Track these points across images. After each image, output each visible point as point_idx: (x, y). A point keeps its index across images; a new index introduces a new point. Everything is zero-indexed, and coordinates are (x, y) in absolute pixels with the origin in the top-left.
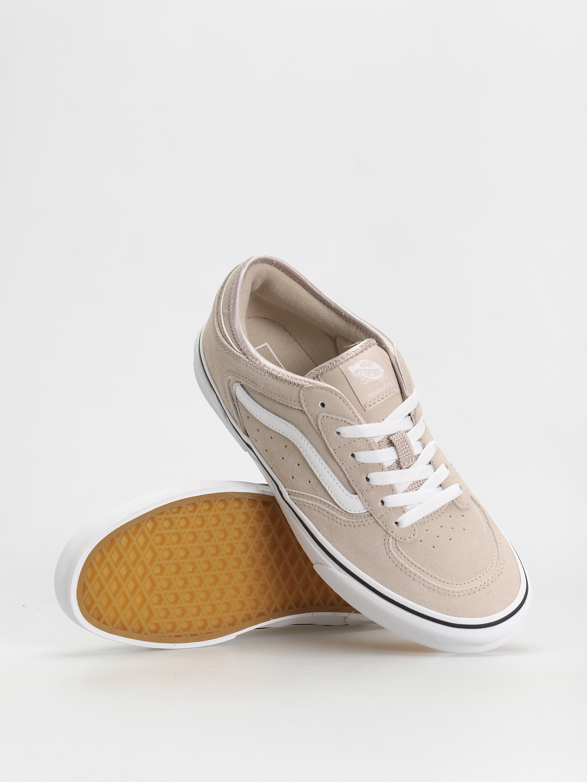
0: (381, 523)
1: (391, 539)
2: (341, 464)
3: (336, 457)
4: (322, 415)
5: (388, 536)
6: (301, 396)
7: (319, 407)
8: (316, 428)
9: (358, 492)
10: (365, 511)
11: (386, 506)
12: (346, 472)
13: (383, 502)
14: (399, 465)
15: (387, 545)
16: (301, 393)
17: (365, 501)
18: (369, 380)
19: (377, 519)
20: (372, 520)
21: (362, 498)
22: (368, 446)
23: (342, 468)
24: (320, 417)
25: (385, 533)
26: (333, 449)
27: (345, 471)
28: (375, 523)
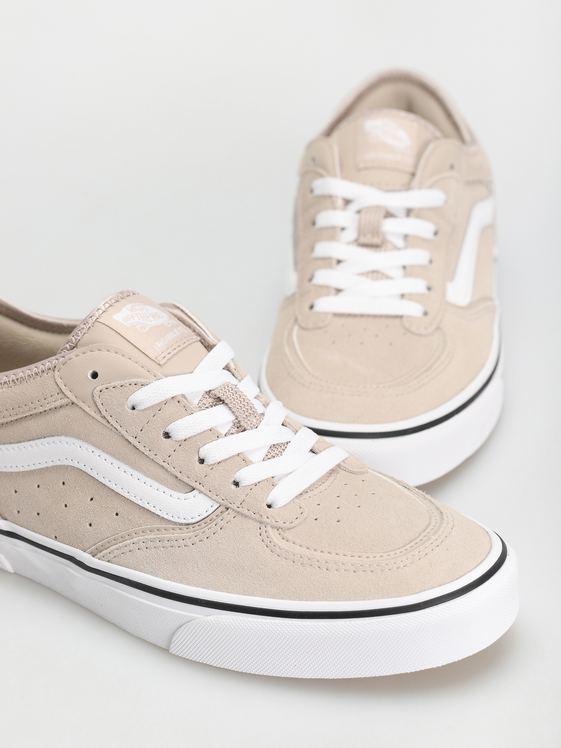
0: (245, 512)
1: (269, 528)
2: (153, 457)
3: (142, 449)
4: (99, 388)
5: (263, 527)
6: (59, 381)
7: (91, 380)
8: (98, 417)
9: (194, 484)
10: (216, 506)
11: (243, 485)
12: (165, 465)
13: (237, 484)
14: (240, 428)
15: (267, 541)
16: (56, 377)
17: (209, 493)
18: (149, 326)
19: (238, 509)
20: (231, 514)
21: (202, 489)
22: (183, 409)
23: (157, 461)
24: (97, 393)
25: (258, 523)
26: (133, 437)
27: (163, 464)
28: (238, 517)
